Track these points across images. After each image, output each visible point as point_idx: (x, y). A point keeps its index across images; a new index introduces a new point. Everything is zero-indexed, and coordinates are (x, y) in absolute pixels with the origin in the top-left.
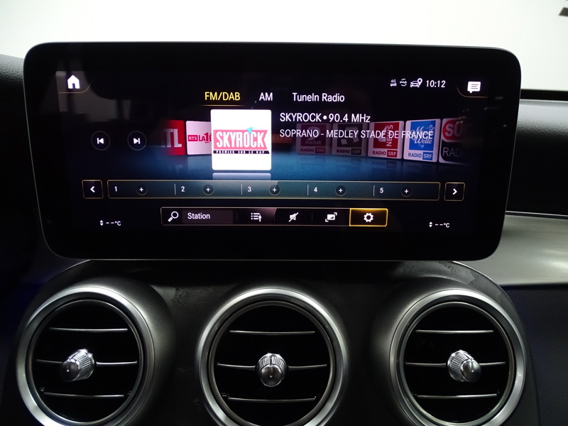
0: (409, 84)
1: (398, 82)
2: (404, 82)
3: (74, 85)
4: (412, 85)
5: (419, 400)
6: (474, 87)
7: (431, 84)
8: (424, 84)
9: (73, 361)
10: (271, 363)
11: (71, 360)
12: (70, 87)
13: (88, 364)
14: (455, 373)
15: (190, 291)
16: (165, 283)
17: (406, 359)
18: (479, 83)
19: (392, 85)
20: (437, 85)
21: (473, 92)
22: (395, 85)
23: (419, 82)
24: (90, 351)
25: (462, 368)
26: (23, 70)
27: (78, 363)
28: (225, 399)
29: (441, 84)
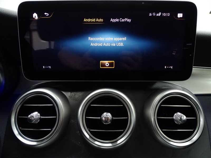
0: (156, 15)
1: (152, 14)
2: (154, 14)
3: (35, 16)
4: (157, 15)
5: (163, 132)
6: (180, 15)
7: (164, 14)
8: (162, 14)
9: (33, 115)
10: (106, 115)
11: (32, 115)
12: (34, 17)
13: (38, 117)
14: (177, 121)
15: (76, 93)
16: (67, 91)
17: (157, 116)
18: (182, 14)
19: (150, 15)
20: (166, 15)
21: (180, 17)
22: (151, 15)
23: (160, 14)
24: (39, 113)
25: (179, 118)
26: (17, 13)
27: (34, 116)
28: (89, 131)
29: (168, 14)
